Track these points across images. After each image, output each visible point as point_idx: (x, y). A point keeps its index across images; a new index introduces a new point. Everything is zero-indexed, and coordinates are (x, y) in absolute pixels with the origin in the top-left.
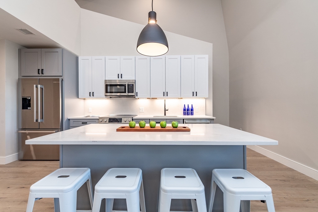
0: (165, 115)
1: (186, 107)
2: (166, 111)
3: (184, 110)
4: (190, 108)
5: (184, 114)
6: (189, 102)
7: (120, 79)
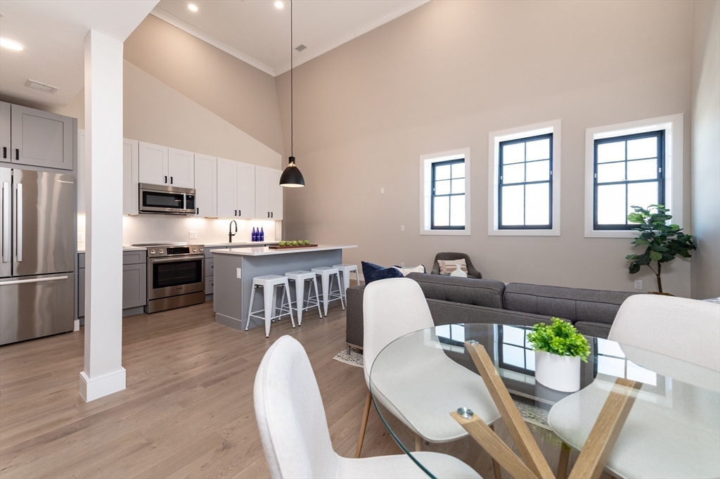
0: (230, 241)
1: (256, 230)
2: (232, 237)
3: (253, 235)
4: (260, 230)
5: (253, 240)
6: (258, 224)
7: (169, 184)
